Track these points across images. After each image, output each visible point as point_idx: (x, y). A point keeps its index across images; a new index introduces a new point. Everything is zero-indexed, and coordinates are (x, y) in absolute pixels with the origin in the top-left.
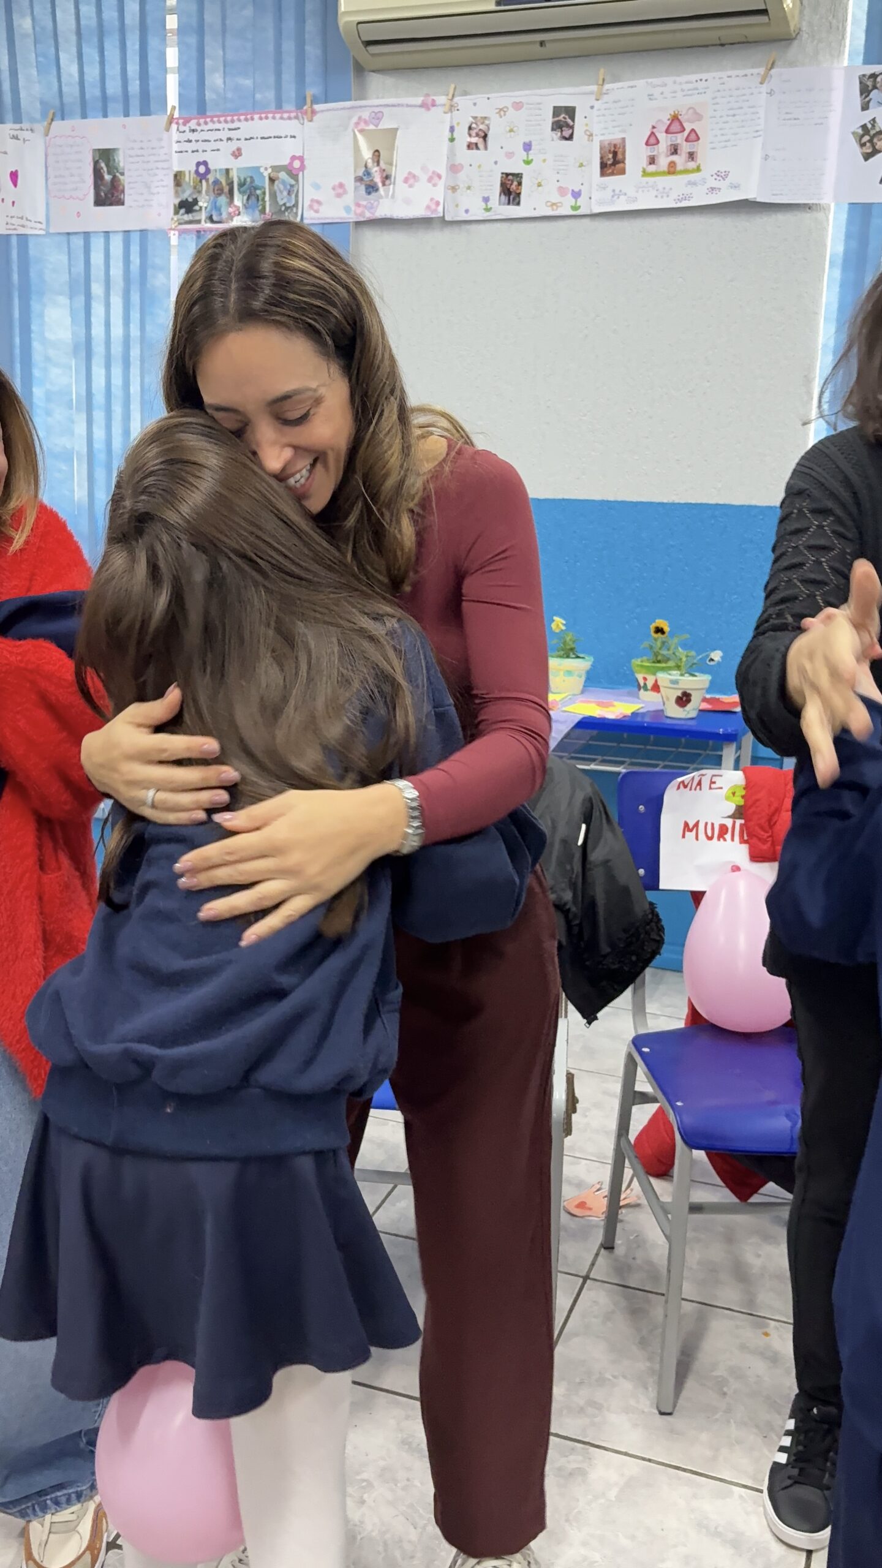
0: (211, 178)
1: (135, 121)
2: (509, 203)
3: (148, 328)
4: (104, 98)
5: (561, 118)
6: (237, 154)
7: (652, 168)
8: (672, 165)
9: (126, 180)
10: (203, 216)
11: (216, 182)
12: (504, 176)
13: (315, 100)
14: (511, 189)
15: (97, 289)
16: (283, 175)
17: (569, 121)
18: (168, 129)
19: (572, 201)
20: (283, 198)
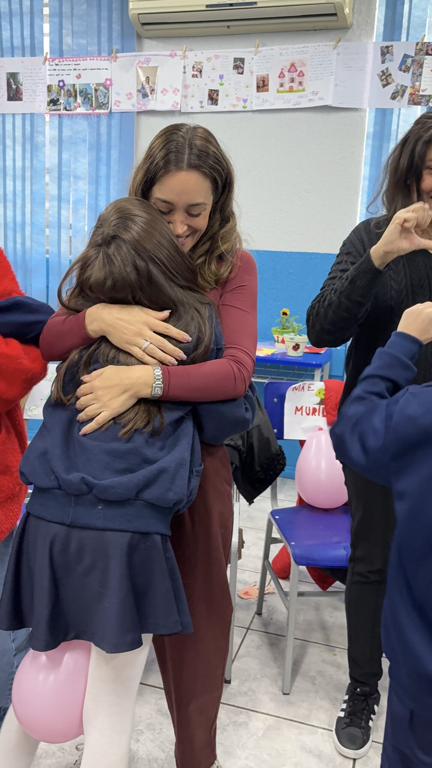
0: (66, 88)
1: (28, 59)
2: (212, 104)
3: (34, 162)
4: (13, 47)
5: (237, 63)
6: (79, 77)
7: (282, 89)
8: (291, 87)
9: (23, 88)
10: (62, 107)
11: (68, 90)
12: (210, 91)
13: (117, 51)
14: (213, 97)
15: (9, 142)
16: (101, 88)
17: (242, 65)
18: (44, 64)
19: (243, 104)
20: (102, 99)
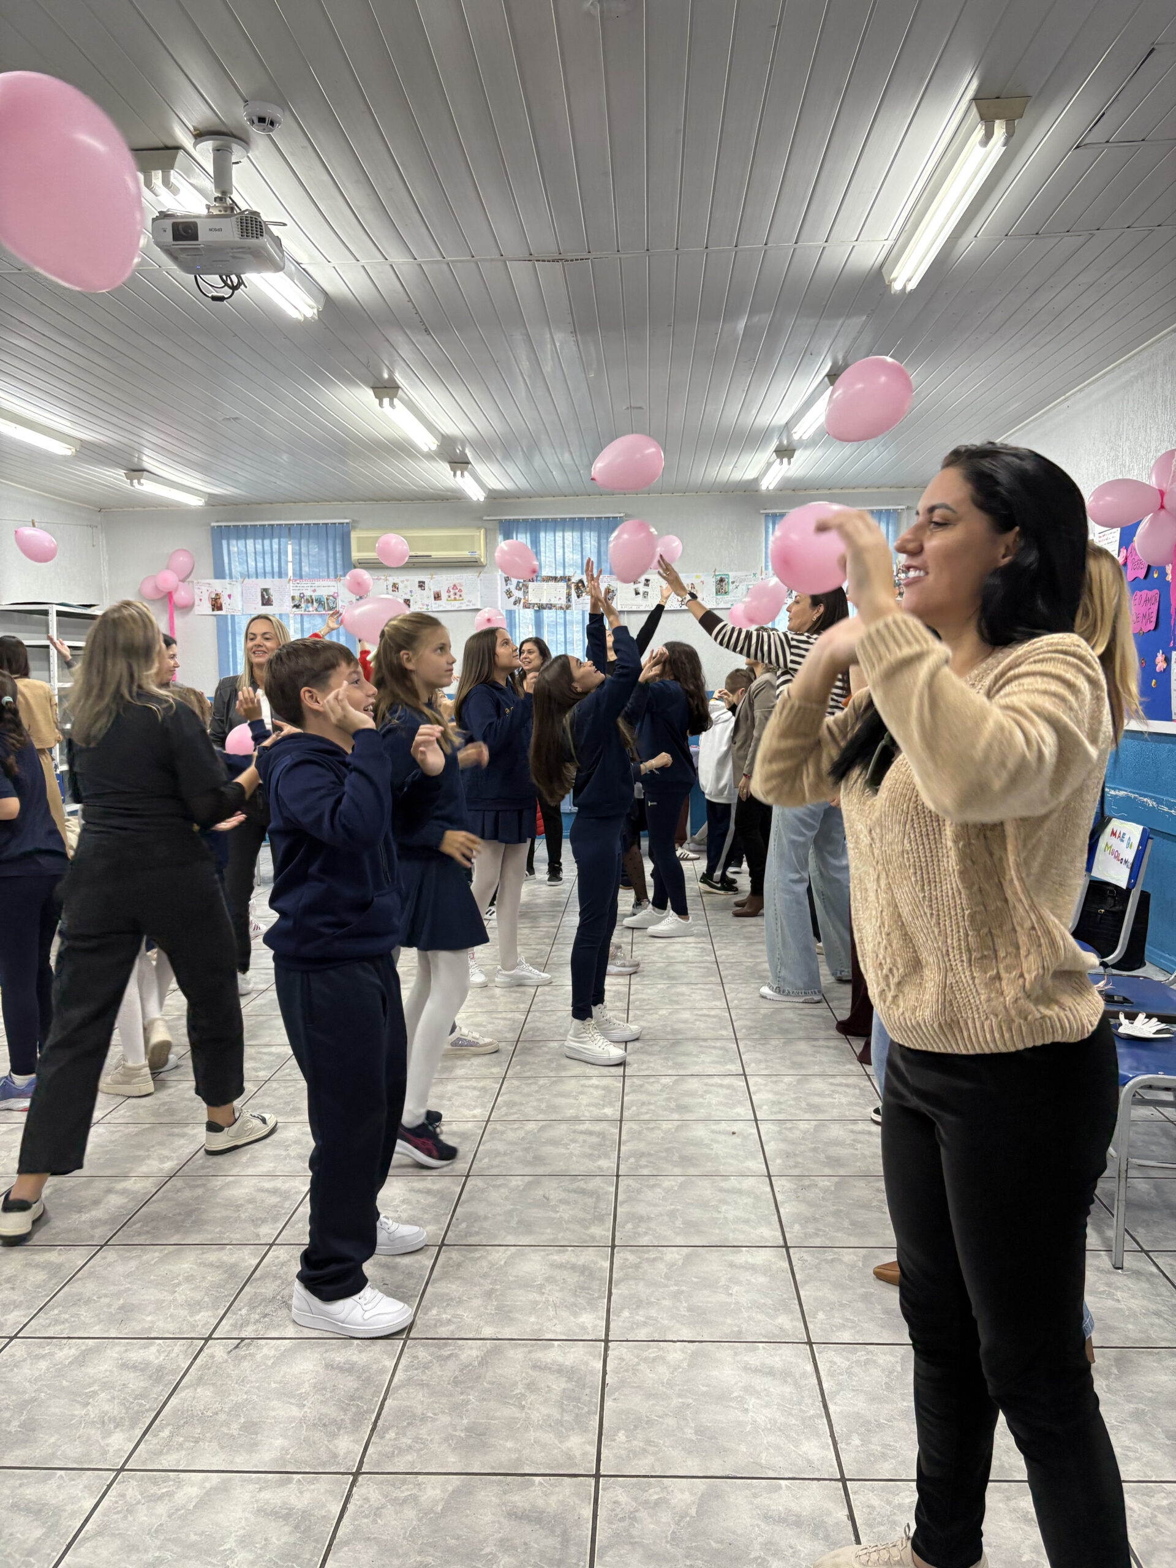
0: (305, 598)
1: (276, 579)
4: (265, 573)
5: (421, 584)
6: (314, 591)
7: (449, 599)
8: (455, 598)
9: (273, 598)
10: (303, 609)
11: (307, 599)
12: (404, 599)
13: (341, 576)
16: (331, 598)
17: (423, 585)
18: (289, 583)
20: (331, 605)
